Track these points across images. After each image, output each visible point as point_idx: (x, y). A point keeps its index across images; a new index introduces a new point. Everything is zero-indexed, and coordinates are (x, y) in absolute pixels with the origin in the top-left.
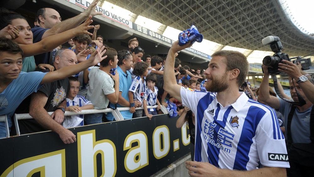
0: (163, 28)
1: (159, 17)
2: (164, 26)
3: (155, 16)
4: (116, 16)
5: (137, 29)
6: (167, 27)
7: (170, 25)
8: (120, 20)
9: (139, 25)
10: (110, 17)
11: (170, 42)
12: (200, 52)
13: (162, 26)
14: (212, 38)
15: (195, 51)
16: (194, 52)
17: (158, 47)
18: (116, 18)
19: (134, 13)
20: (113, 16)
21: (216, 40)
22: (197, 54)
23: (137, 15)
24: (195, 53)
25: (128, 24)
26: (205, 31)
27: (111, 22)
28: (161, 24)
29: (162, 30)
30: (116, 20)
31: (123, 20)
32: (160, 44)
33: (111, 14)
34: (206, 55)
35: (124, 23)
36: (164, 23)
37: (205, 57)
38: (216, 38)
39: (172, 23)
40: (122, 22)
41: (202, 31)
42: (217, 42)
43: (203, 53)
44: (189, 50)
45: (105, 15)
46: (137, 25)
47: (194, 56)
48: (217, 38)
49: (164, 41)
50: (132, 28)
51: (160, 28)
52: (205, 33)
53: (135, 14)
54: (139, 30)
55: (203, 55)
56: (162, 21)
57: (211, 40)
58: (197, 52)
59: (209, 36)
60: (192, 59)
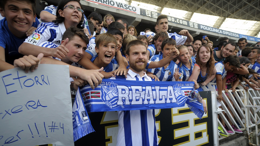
0: (189, 15)
1: (183, 5)
2: (190, 13)
3: (179, 5)
4: (121, 4)
5: (146, 14)
6: (193, 13)
7: (196, 11)
8: (126, 8)
9: (147, 10)
10: (116, 6)
11: (187, 24)
12: (227, 32)
13: (188, 14)
14: (248, 16)
15: (221, 31)
16: (219, 32)
17: (171, 31)
18: (122, 6)
19: (158, 6)
20: (118, 4)
21: (254, 18)
22: (223, 34)
23: (162, 8)
24: (221, 34)
25: (135, 10)
26: (240, 9)
27: (117, 11)
28: (186, 12)
29: (189, 18)
30: (122, 8)
31: (130, 7)
32: (174, 27)
33: (117, 3)
34: (237, 34)
35: (131, 10)
36: (189, 10)
37: (235, 37)
38: (254, 16)
39: (198, 8)
40: (128, 10)
41: (235, 11)
42: (256, 20)
43: (232, 33)
44: (212, 31)
45: (110, 5)
46: (145, 10)
47: (219, 37)
48: (256, 15)
49: (179, 24)
50: (140, 14)
51: (186, 15)
52: (240, 12)
53: (160, 6)
54: (148, 15)
55: (231, 35)
56: (187, 8)
57: (248, 19)
58: (223, 31)
59: (245, 14)
60: (217, 40)
